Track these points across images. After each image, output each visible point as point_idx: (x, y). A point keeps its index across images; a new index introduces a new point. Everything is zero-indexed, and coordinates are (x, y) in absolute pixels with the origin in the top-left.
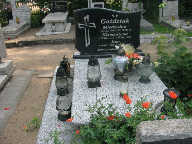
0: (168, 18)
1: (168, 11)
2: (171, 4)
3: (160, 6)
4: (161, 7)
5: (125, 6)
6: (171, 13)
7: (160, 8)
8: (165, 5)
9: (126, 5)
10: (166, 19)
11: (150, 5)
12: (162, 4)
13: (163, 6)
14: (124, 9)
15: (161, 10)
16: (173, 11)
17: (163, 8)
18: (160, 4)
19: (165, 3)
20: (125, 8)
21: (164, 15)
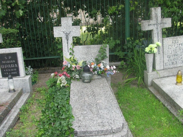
0: (166, 74)
1: (166, 59)
2: (170, 43)
3: (147, 49)
4: (151, 51)
5: (68, 54)
6: (173, 63)
7: (148, 53)
8: (158, 47)
9: (70, 51)
10: (162, 75)
11: (131, 42)
12: (151, 46)
13: (155, 50)
14: (67, 59)
15: (150, 59)
16: (176, 57)
17: (154, 54)
18: (147, 46)
19: (160, 44)
20: (69, 57)
21: (157, 67)
